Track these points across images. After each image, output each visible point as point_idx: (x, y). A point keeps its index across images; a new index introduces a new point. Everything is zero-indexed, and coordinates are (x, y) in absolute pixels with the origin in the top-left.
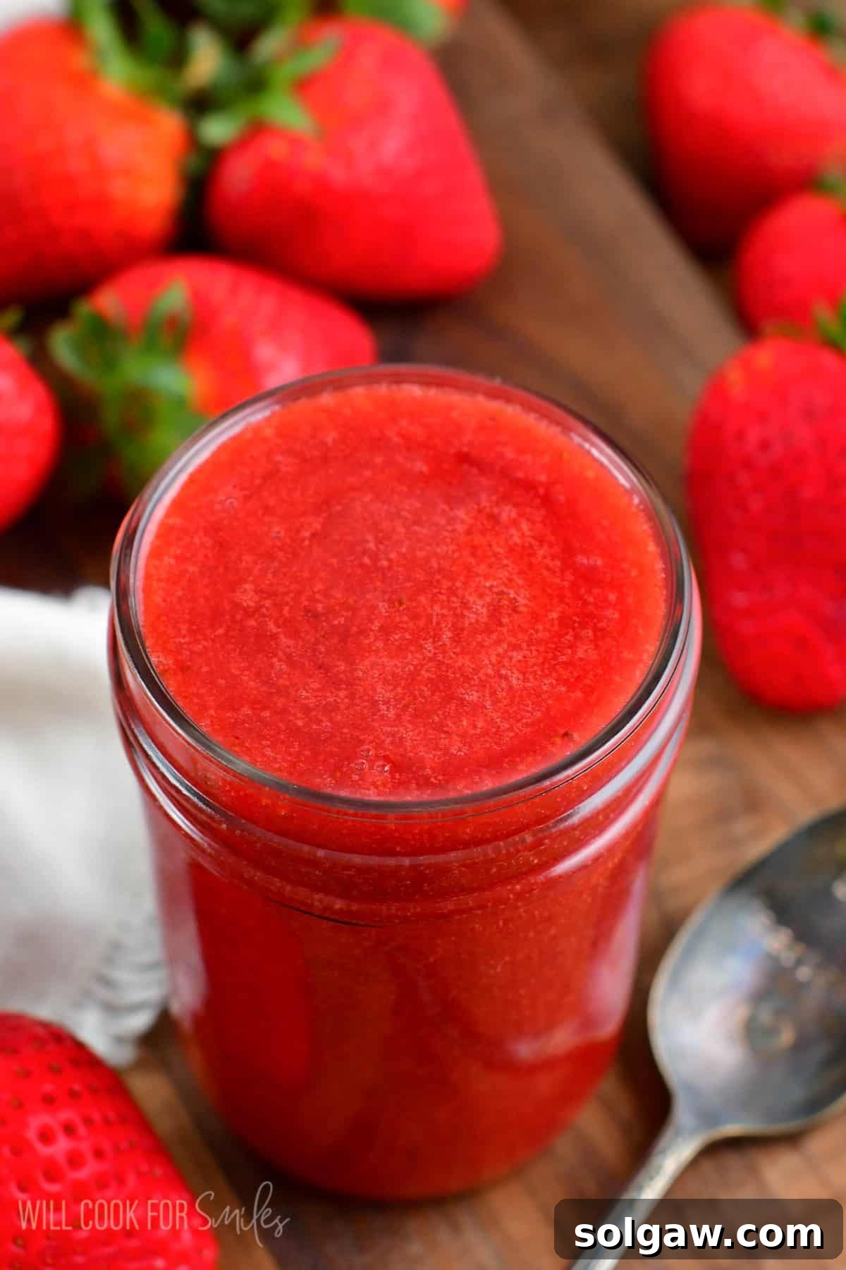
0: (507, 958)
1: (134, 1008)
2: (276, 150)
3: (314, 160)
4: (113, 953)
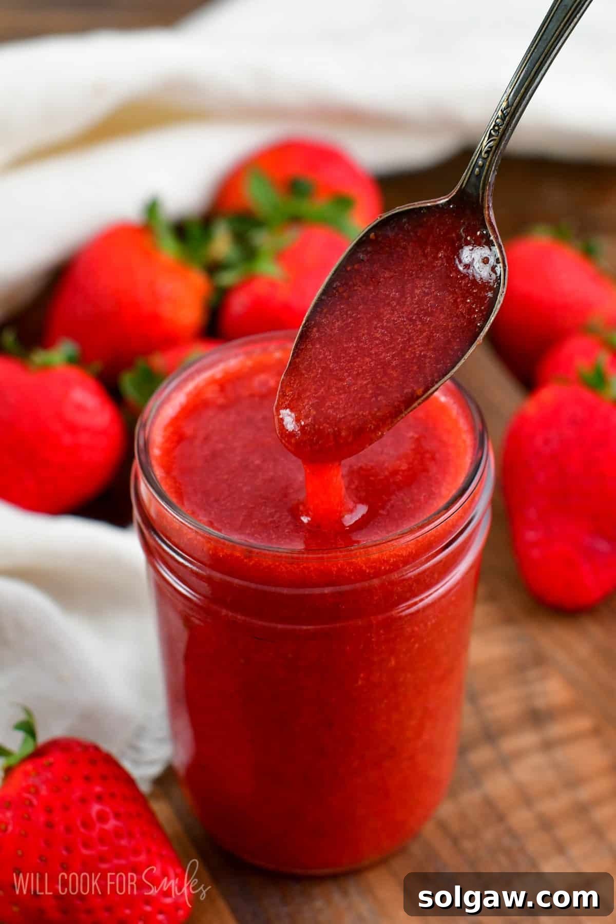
1: (152, 763)
2: (260, 289)
3: (284, 294)
4: (140, 732)
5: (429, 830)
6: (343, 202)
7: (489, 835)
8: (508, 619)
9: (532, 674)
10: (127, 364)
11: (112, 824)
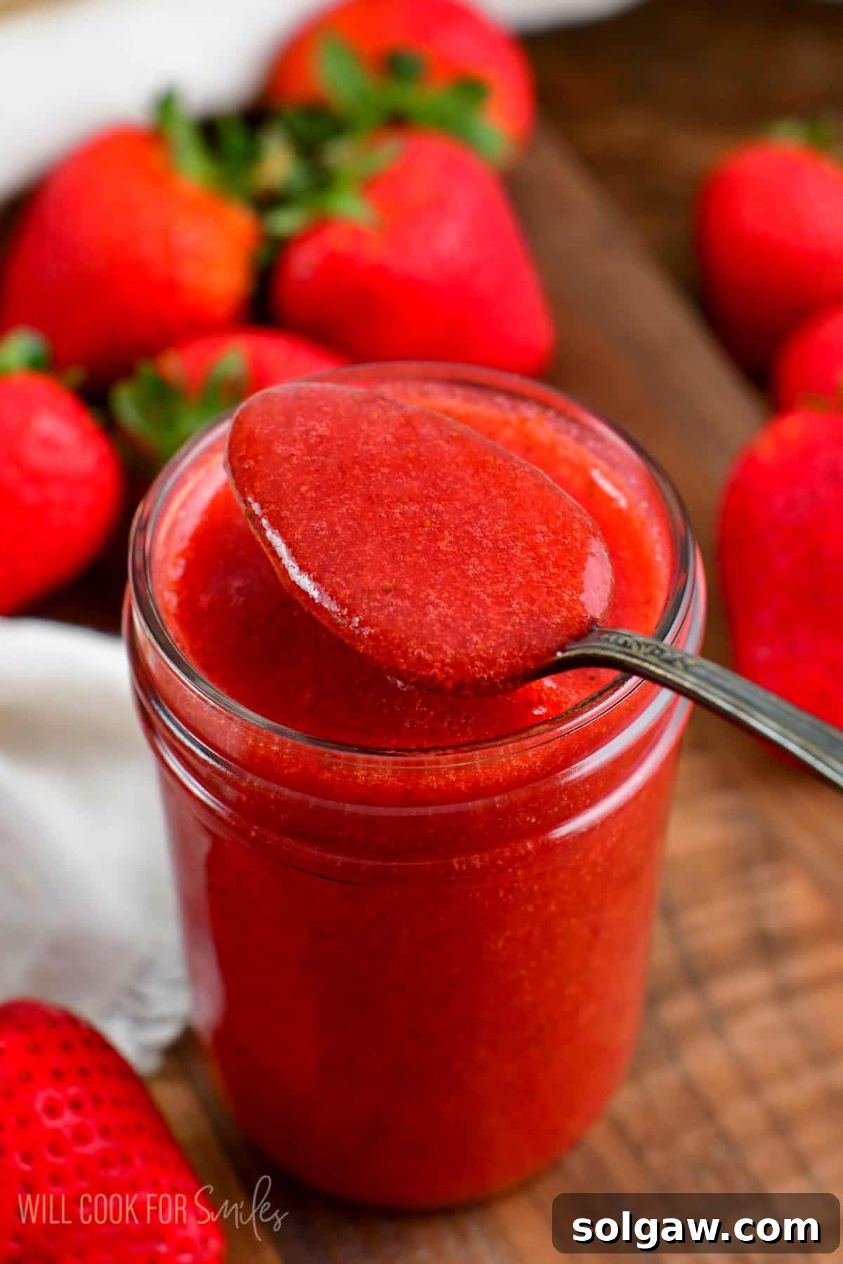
0: (508, 933)
1: (162, 1020)
2: (338, 241)
3: (375, 250)
4: (145, 969)
5: (597, 1137)
6: (471, 89)
7: (690, 1142)
8: (726, 783)
9: (762, 873)
10: (125, 371)
11: (96, 1145)
